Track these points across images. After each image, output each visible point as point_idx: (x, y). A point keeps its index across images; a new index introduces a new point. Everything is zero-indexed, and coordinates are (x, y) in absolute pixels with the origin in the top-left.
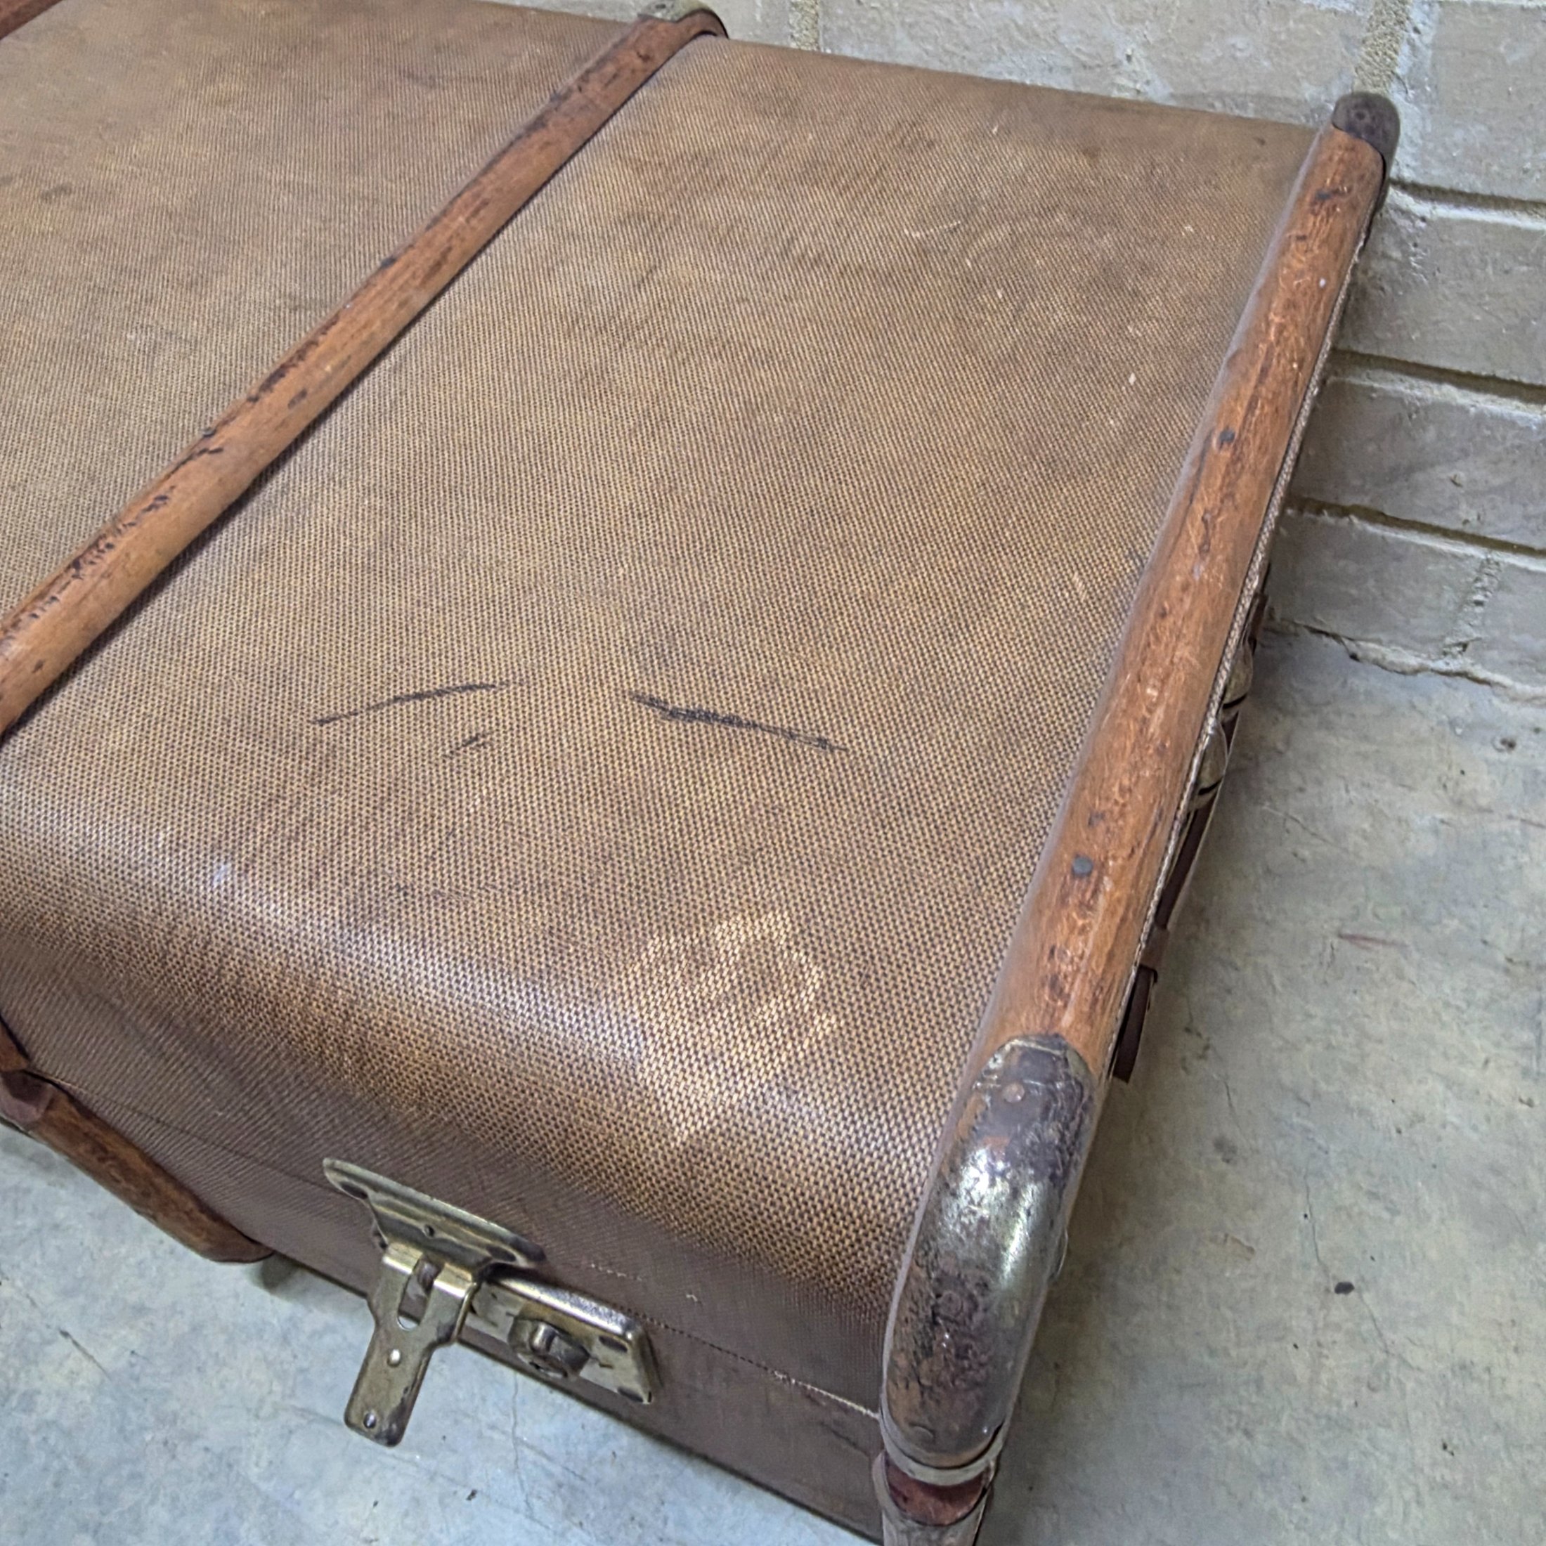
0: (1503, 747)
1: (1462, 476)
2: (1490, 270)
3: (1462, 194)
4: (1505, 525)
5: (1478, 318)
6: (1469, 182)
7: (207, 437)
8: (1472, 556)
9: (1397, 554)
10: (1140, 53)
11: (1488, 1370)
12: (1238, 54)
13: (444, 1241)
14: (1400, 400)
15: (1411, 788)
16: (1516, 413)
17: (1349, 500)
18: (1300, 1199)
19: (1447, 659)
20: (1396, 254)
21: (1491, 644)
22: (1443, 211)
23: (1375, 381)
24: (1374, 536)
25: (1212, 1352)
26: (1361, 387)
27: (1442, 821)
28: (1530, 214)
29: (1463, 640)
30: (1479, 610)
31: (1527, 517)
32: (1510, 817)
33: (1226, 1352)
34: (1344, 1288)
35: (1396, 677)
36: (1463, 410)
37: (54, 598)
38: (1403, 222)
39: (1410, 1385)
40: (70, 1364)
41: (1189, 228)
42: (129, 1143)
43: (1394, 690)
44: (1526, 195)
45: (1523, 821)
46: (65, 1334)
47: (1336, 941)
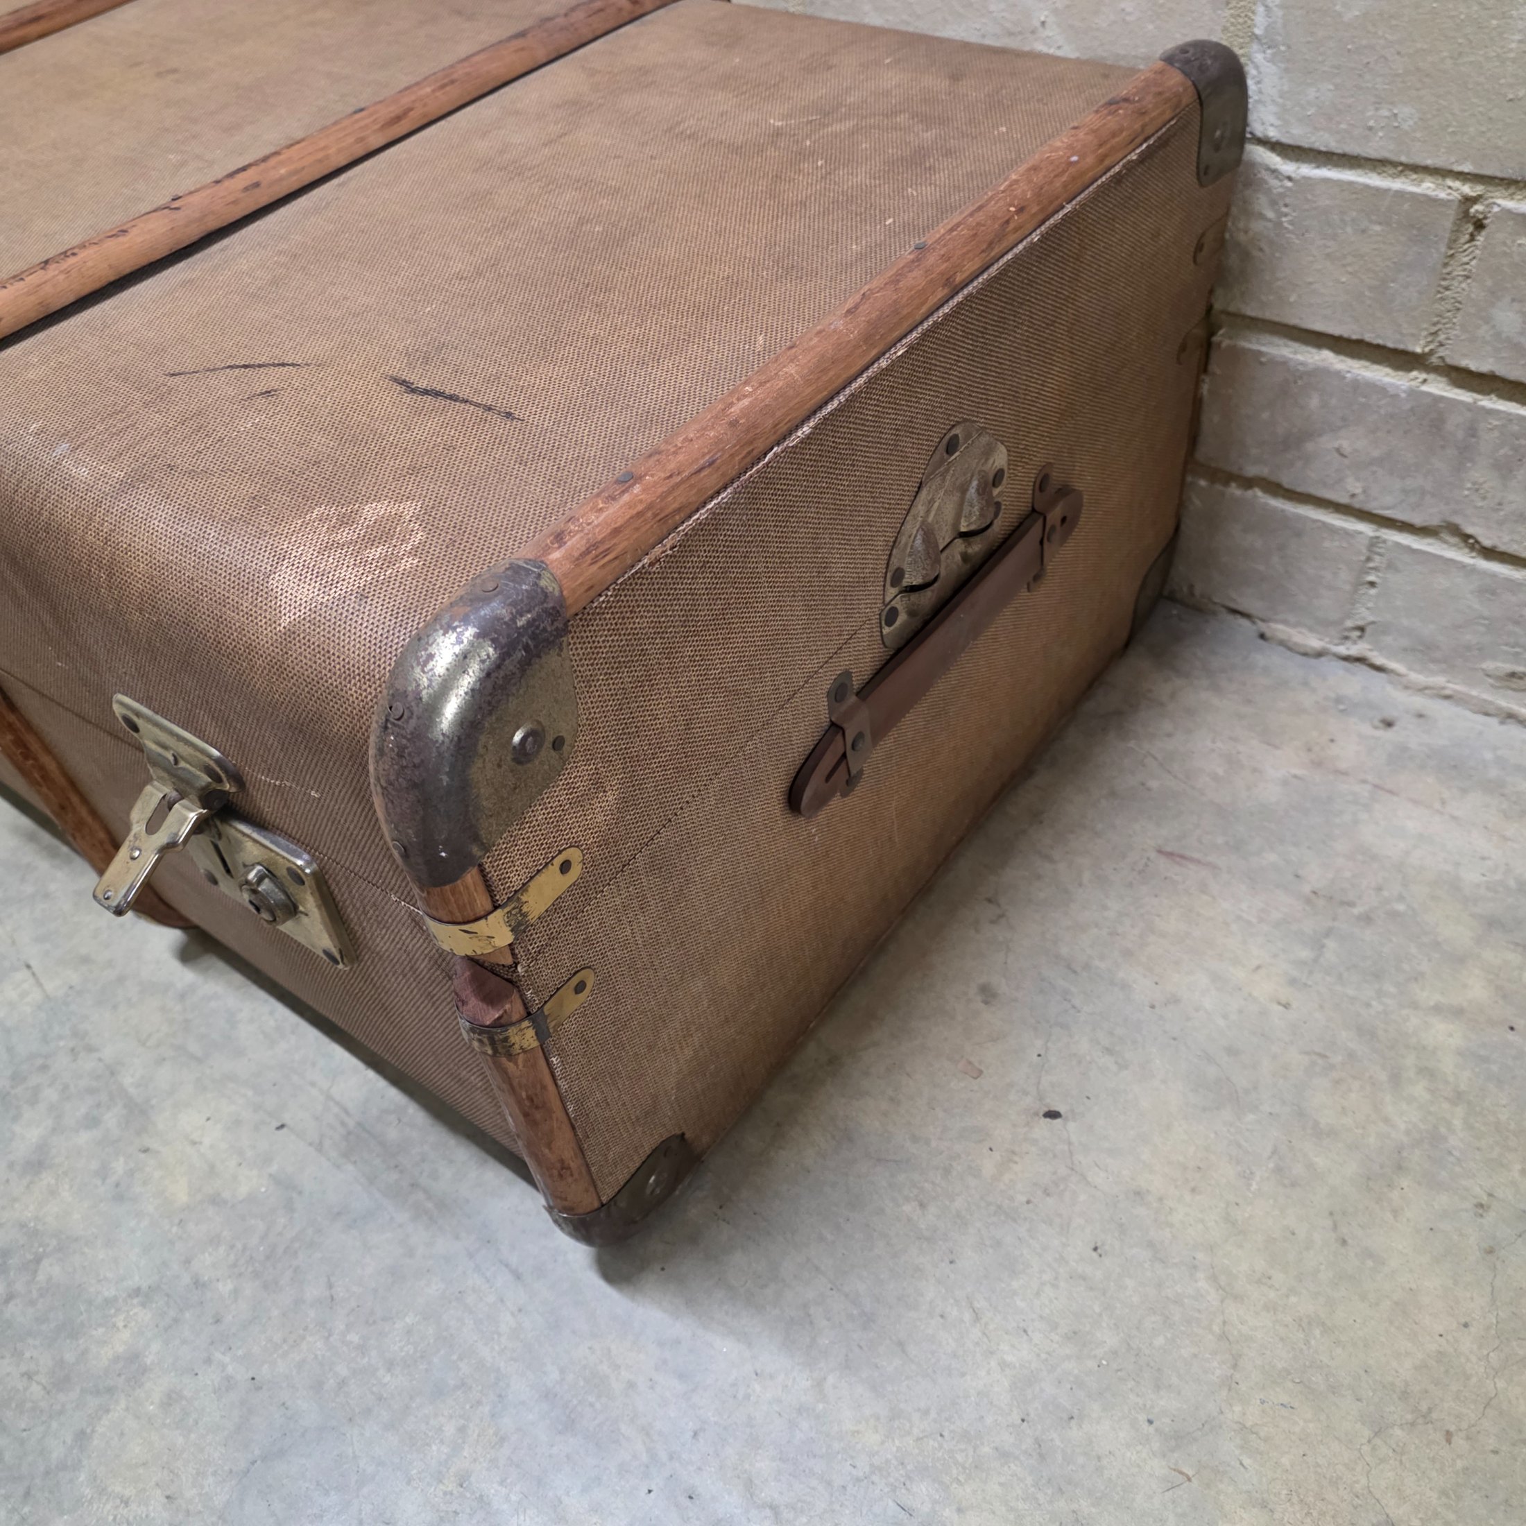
0: (1381, 725)
1: (1345, 445)
2: (1349, 230)
3: (1320, 152)
4: (1389, 499)
5: (1344, 279)
6: (1323, 141)
7: (173, 200)
8: (1361, 533)
9: (1297, 529)
10: (1051, 20)
11: (1161, 1199)
12: (1128, 18)
13: (184, 769)
14: (1284, 363)
15: (1276, 747)
16: (1387, 380)
17: (1252, 471)
18: (1039, 1043)
19: (1349, 643)
20: (1270, 214)
21: (1385, 629)
22: (1307, 170)
23: (1264, 345)
24: (1275, 510)
25: (915, 1139)
26: (1250, 350)
27: (1295, 776)
28: (1379, 174)
29: (1360, 623)
30: (1373, 591)
31: (1405, 492)
32: (1364, 782)
33: (927, 1142)
34: (1053, 1115)
35: (1299, 658)
36: (1339, 375)
37: (22, 279)
38: (1273, 182)
39: (1082, 1198)
40: (26, 986)
41: (1004, 129)
42: (48, 750)
43: (1293, 668)
44: (1373, 154)
45: (1376, 786)
46: (28, 967)
47: (1153, 855)
